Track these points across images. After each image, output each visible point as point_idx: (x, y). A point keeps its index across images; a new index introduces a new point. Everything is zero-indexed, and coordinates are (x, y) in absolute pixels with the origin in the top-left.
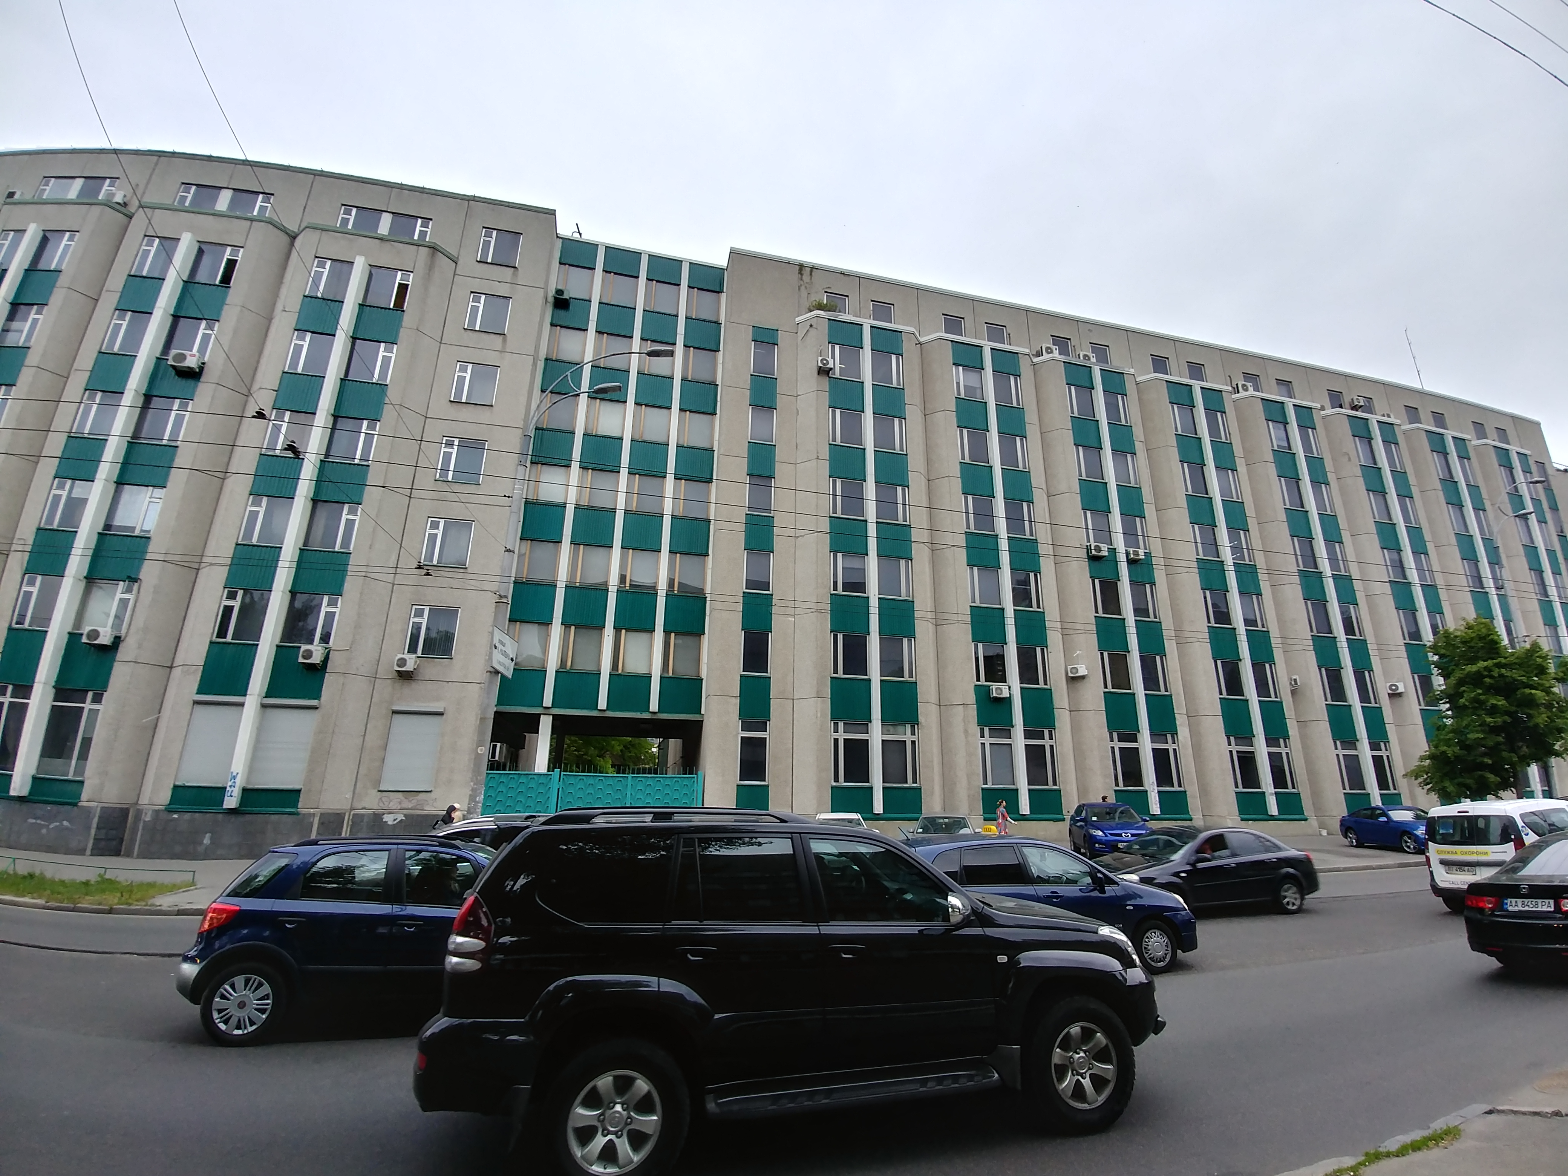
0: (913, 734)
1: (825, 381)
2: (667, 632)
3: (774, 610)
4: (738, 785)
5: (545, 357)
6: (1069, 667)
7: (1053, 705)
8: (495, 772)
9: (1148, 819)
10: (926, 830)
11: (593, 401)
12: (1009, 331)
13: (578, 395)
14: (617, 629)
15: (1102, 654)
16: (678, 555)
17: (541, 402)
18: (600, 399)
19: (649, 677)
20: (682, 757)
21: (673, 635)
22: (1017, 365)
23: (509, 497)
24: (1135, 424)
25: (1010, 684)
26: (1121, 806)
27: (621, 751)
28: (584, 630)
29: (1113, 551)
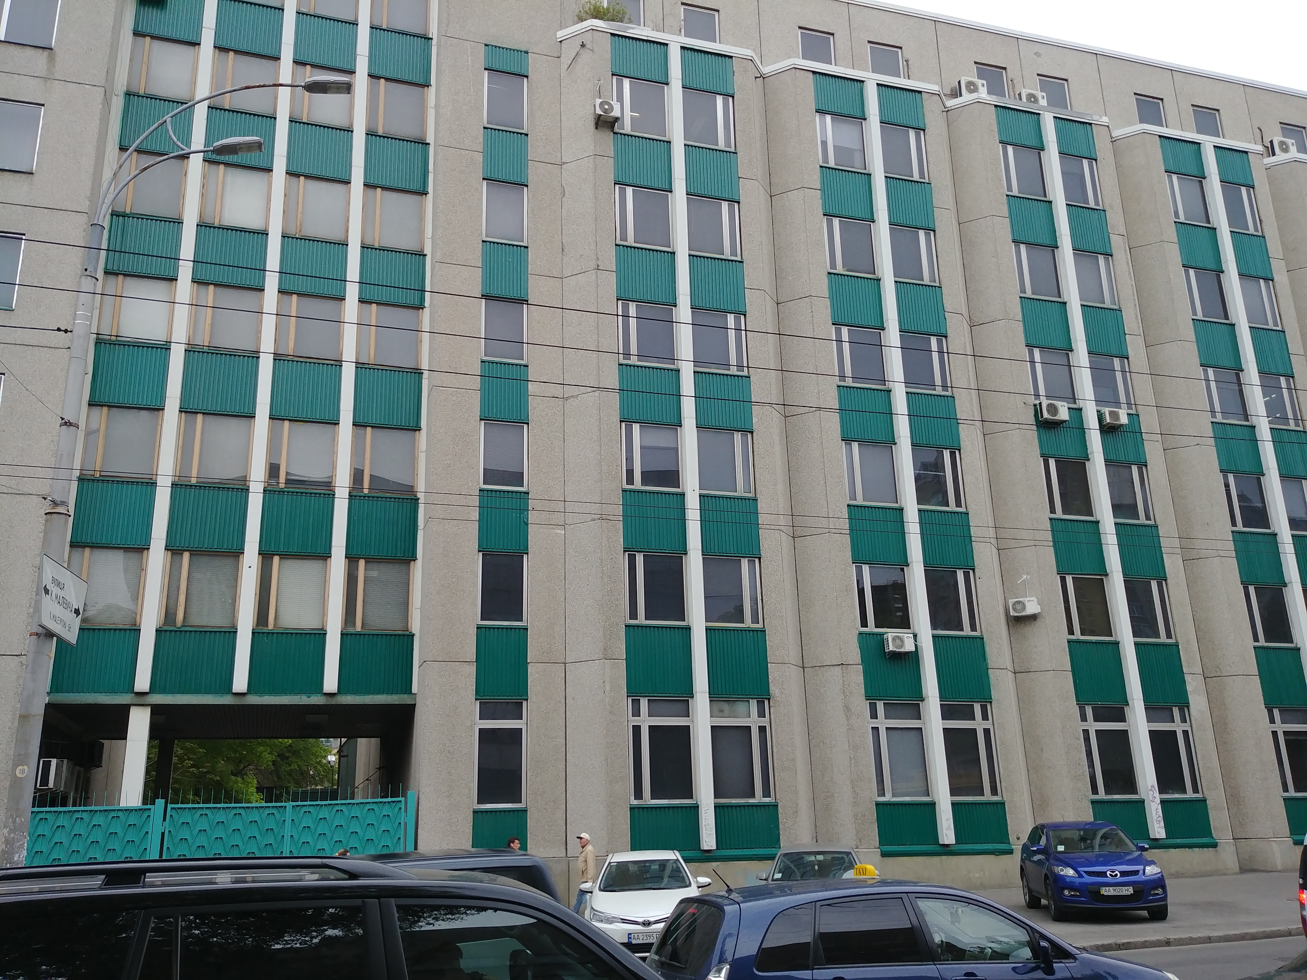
0: (761, 714)
1: (607, 138)
2: (352, 558)
3: (532, 517)
4: (475, 812)
5: (125, 89)
6: (1011, 602)
7: (987, 664)
8: (48, 809)
9: (1147, 846)
10: (787, 874)
11: (214, 167)
12: (907, 56)
13: (185, 157)
14: (265, 555)
15: (1063, 580)
16: (369, 429)
17: (120, 167)
18: (227, 164)
19: (320, 635)
20: (379, 769)
21: (362, 563)
22: (918, 109)
23: (66, 331)
24: (1111, 207)
25: (917, 631)
26: (1104, 826)
27: (274, 763)
28: (205, 559)
29: (1077, 412)
